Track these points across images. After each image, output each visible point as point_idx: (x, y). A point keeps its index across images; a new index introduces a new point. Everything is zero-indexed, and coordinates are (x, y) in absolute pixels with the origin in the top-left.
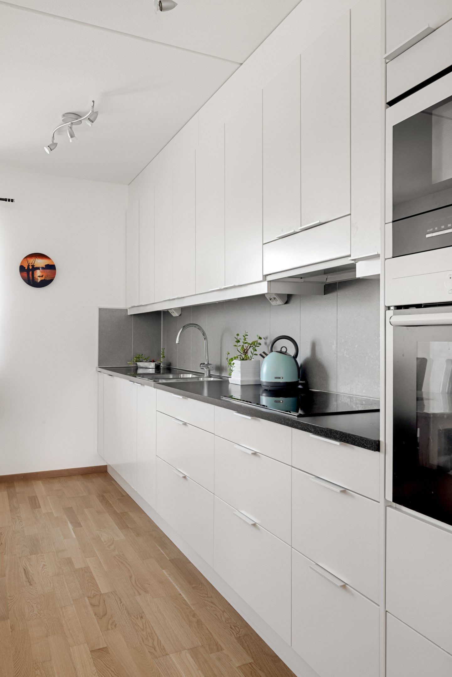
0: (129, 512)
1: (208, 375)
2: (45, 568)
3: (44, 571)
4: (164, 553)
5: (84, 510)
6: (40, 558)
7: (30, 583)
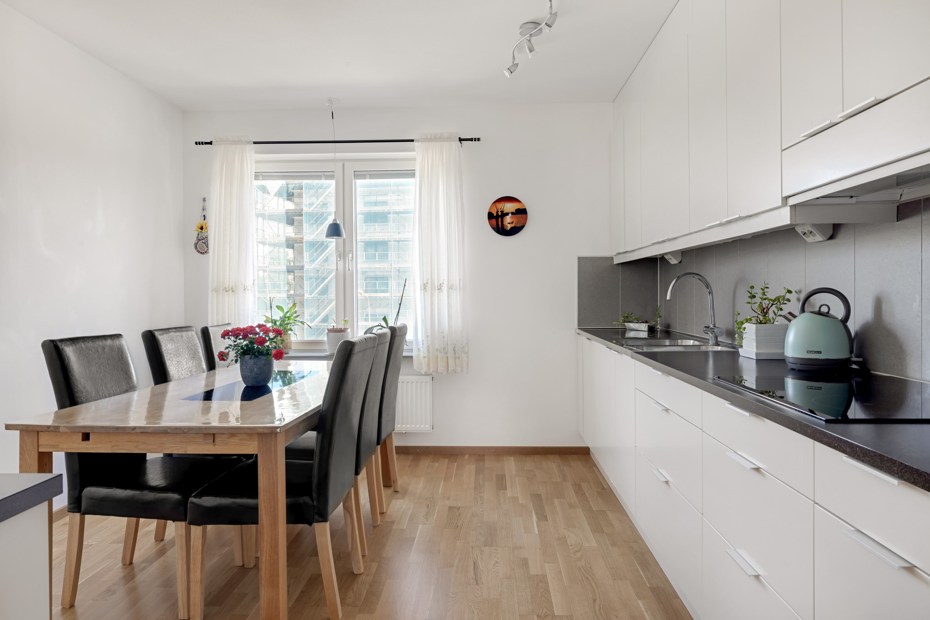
0: (608, 512)
1: (714, 342)
2: (497, 567)
3: (495, 569)
4: (643, 576)
5: (555, 500)
6: (493, 552)
7: (477, 581)
